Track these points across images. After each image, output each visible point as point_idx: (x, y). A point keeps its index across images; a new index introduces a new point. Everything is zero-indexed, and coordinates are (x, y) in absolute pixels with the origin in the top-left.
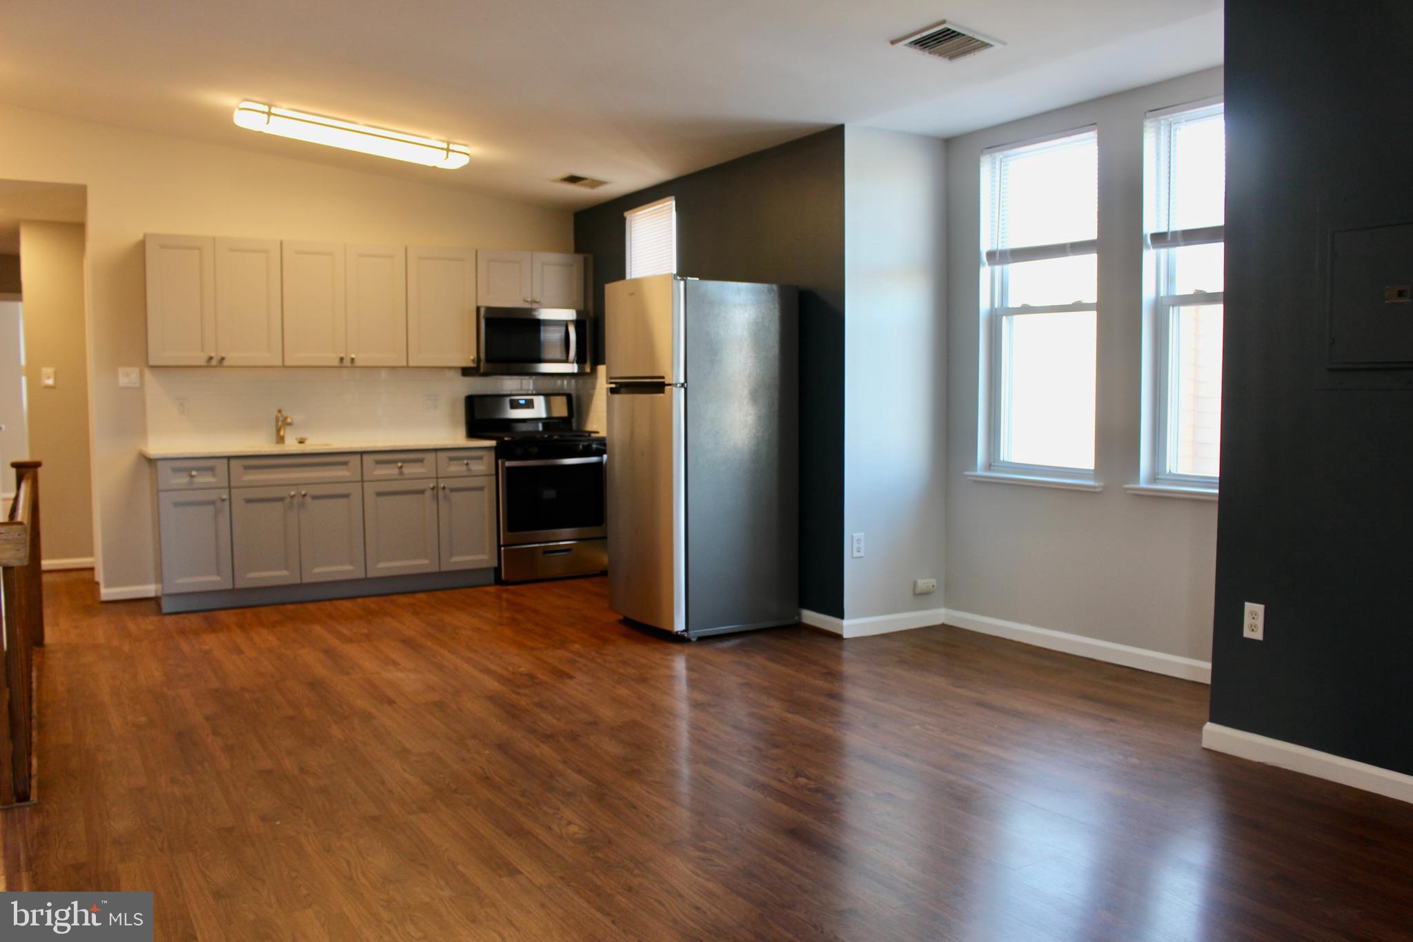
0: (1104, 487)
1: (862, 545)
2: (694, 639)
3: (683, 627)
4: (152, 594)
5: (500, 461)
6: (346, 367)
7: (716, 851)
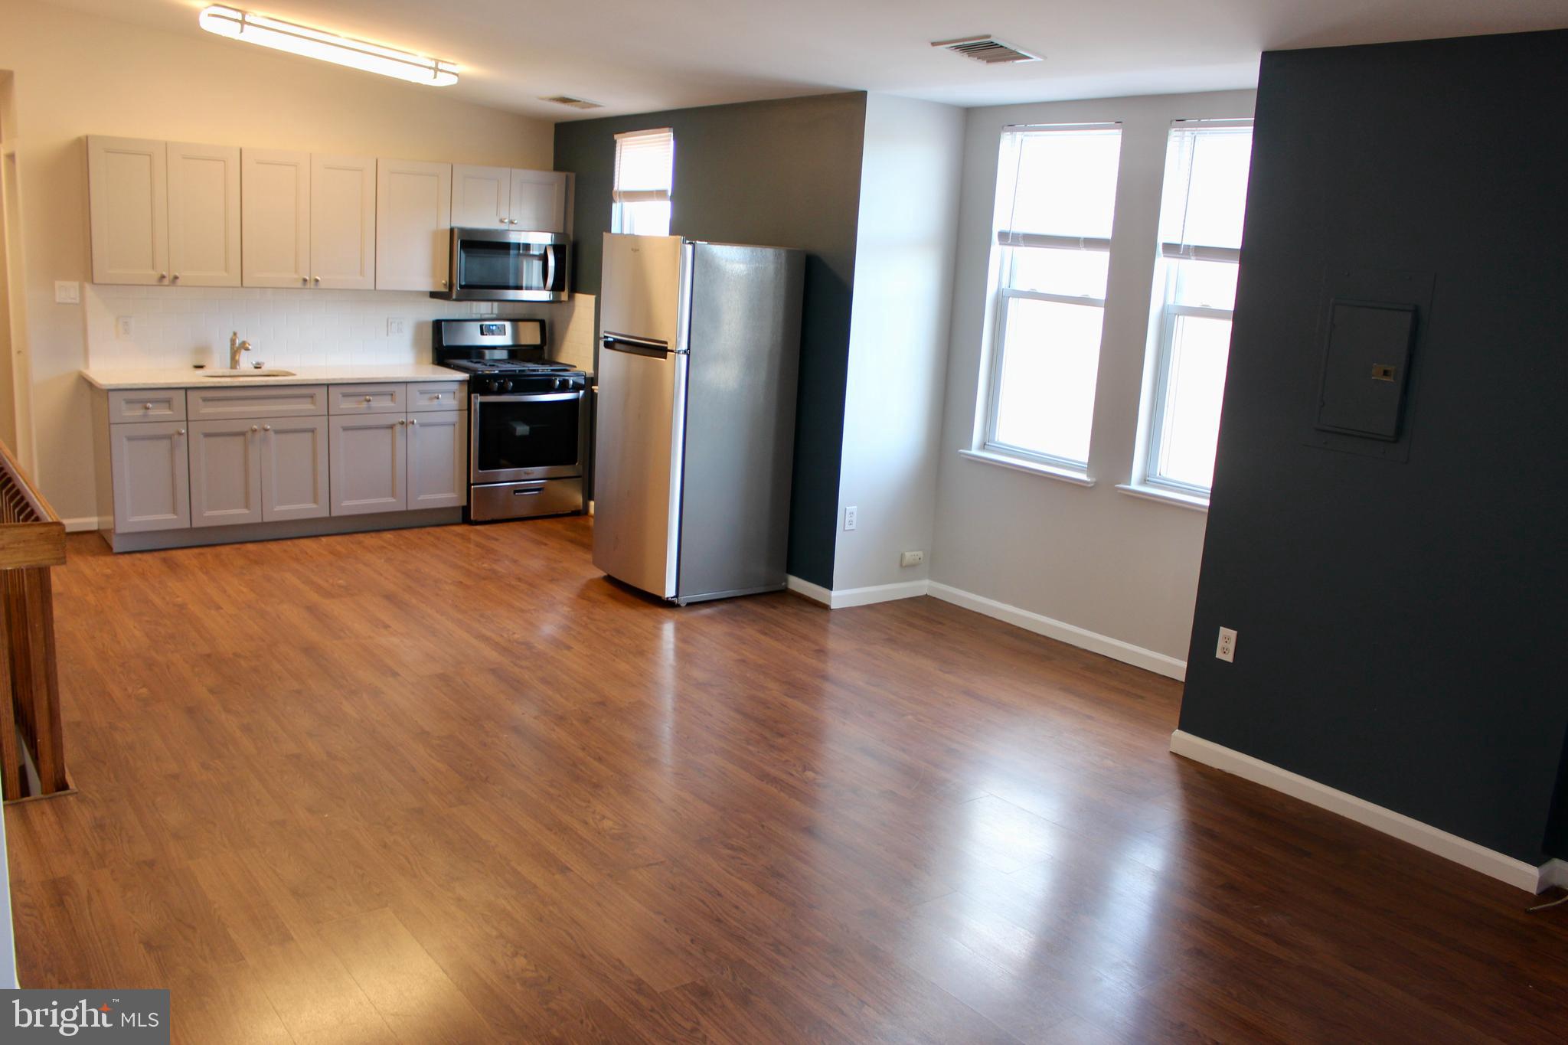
0: (1096, 483)
1: (854, 519)
2: (683, 605)
3: (673, 593)
4: (95, 528)
5: (473, 395)
6: (310, 288)
7: (743, 849)
